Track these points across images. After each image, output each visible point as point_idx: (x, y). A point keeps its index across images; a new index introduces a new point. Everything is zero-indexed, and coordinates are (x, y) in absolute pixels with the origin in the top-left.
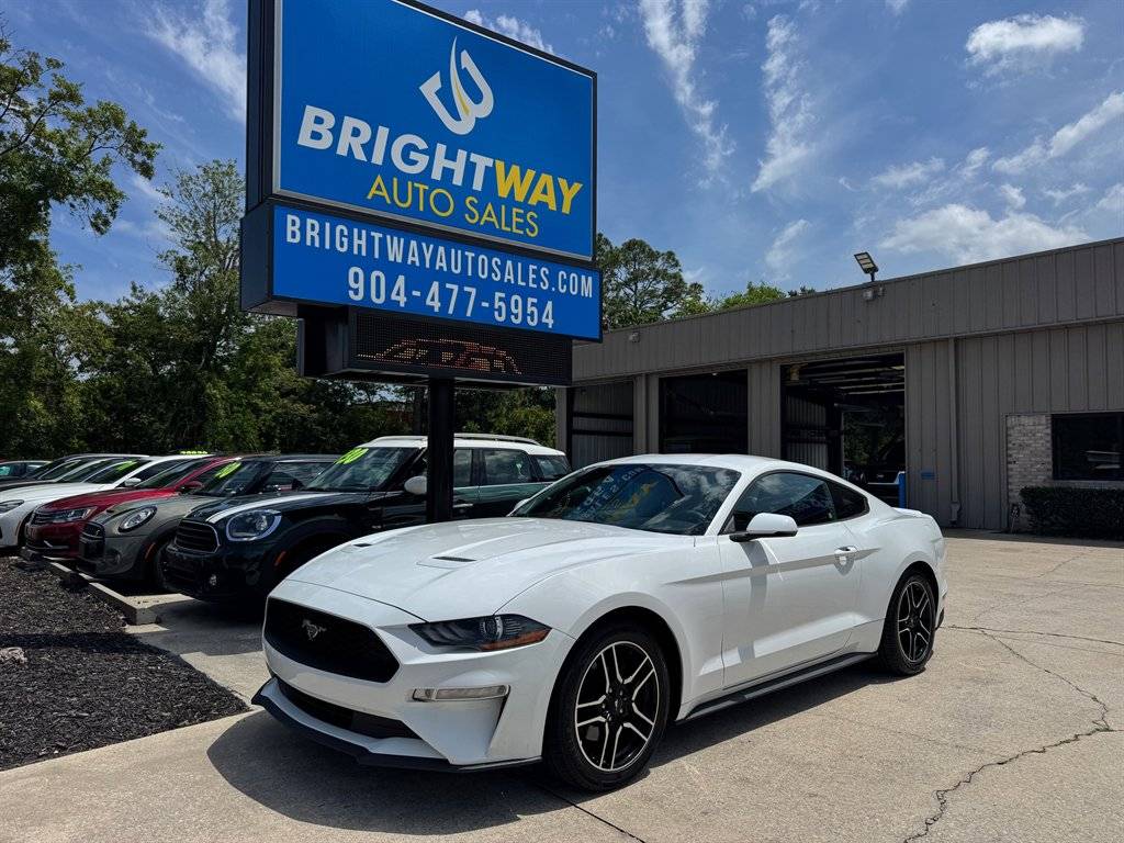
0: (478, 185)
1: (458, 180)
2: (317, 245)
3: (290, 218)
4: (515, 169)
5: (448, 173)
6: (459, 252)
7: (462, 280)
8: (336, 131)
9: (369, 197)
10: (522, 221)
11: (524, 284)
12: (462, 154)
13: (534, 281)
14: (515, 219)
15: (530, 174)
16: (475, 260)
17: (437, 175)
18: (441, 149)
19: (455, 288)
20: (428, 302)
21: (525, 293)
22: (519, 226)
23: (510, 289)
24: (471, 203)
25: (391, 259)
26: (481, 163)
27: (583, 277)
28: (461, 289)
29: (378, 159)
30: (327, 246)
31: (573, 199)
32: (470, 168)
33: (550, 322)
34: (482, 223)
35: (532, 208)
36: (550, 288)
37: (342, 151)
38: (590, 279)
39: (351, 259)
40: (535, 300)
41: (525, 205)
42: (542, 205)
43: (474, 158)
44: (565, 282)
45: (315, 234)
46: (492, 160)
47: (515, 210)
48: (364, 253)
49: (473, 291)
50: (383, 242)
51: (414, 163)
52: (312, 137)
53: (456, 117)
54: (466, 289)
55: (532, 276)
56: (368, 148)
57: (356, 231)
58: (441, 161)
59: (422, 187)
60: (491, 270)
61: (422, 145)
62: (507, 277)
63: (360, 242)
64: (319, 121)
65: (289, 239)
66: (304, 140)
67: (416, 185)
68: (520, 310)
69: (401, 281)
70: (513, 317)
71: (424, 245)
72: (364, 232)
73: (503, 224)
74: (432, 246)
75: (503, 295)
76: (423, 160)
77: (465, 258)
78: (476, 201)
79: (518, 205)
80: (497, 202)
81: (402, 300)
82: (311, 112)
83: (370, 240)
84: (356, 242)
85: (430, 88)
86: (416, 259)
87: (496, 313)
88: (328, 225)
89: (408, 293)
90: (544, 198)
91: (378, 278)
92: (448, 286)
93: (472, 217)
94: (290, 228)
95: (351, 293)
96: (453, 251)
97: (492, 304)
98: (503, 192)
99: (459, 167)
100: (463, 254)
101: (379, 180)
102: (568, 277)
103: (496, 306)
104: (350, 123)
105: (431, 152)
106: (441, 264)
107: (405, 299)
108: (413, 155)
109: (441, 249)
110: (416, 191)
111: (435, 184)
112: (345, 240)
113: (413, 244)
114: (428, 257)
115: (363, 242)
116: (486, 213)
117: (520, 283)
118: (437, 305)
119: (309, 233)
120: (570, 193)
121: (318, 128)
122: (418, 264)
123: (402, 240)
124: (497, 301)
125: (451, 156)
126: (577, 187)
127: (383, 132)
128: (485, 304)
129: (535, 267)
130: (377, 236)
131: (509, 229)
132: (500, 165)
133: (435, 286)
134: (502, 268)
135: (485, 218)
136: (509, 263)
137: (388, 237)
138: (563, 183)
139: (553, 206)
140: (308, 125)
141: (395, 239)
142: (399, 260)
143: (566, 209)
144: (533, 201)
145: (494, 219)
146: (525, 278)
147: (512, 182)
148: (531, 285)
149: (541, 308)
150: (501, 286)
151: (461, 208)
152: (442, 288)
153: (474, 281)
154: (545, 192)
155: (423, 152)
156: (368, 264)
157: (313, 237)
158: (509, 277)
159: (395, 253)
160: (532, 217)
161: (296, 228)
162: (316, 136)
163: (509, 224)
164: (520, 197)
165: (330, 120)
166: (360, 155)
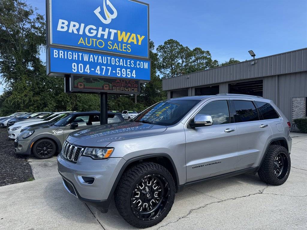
0: (112, 38)
1: (106, 37)
2: (63, 57)
3: (55, 51)
4: (124, 33)
5: (103, 35)
6: (106, 57)
7: (107, 65)
8: (68, 26)
9: (79, 43)
10: (126, 48)
11: (126, 66)
12: (107, 30)
13: (129, 65)
14: (123, 47)
15: (129, 34)
16: (110, 60)
17: (99, 36)
18: (101, 29)
19: (105, 67)
20: (96, 72)
21: (126, 68)
22: (125, 49)
23: (121, 67)
24: (110, 43)
25: (85, 60)
26: (113, 31)
27: (145, 63)
28: (106, 68)
29: (81, 33)
30: (66, 58)
31: (142, 41)
32: (110, 33)
33: (135, 76)
34: (113, 49)
35: (129, 44)
36: (134, 66)
37: (70, 31)
38: (147, 63)
39: (73, 61)
40: (130, 70)
41: (127, 43)
42: (132, 43)
43: (111, 30)
44: (139, 64)
45: (62, 55)
46: (116, 31)
47: (123, 45)
48: (77, 59)
49: (110, 68)
50: (82, 56)
51: (92, 33)
52: (61, 28)
53: (105, 19)
54: (108, 68)
55: (128, 63)
56: (78, 30)
57: (74, 53)
58: (100, 32)
59: (94, 40)
60: (116, 62)
61: (94, 28)
62: (120, 64)
63: (75, 56)
64: (63, 23)
65: (55, 56)
66: (59, 29)
67: (93, 39)
68: (125, 73)
69: (88, 66)
70: (123, 75)
71: (95, 56)
72: (76, 53)
73: (120, 48)
74: (97, 56)
75: (120, 69)
76: (95, 32)
77: (107, 59)
78: (111, 43)
79: (125, 43)
80: (118, 43)
81: (88, 71)
82: (61, 21)
83: (78, 55)
84: (74, 56)
85: (97, 12)
86: (92, 60)
87: (118, 74)
88: (66, 52)
89: (90, 69)
90: (132, 41)
91: (81, 66)
92: (102, 67)
93: (110, 47)
94: (55, 53)
95: (73, 70)
96: (104, 57)
97: (116, 71)
98: (120, 39)
99: (106, 34)
100: (107, 58)
101: (81, 38)
102: (140, 63)
103: (117, 72)
104: (72, 23)
105: (97, 30)
106: (100, 61)
107: (89, 71)
108: (92, 31)
109: (100, 57)
110: (93, 41)
111: (99, 39)
112: (71, 56)
113: (91, 56)
114: (96, 59)
115: (76, 56)
116: (115, 46)
117: (125, 65)
118: (99, 72)
119: (60, 55)
120: (141, 39)
121: (63, 25)
122: (93, 61)
123: (88, 55)
124: (118, 70)
125: (104, 30)
126: (143, 37)
127: (83, 25)
128: (114, 72)
129: (130, 61)
130: (80, 54)
131: (122, 50)
132: (119, 32)
133: (98, 67)
134: (119, 61)
135: (114, 47)
136: (121, 60)
137: (84, 54)
138: (139, 36)
139: (135, 43)
140: (60, 25)
141: (86, 55)
142: (87, 60)
143: (140, 43)
144: (129, 42)
145: (117, 48)
146: (126, 64)
147: (123, 36)
148: (128, 66)
149: (132, 72)
150: (119, 66)
151: (107, 45)
152: (100, 68)
153: (111, 65)
154: (133, 39)
155: (95, 30)
156: (78, 62)
157: (61, 56)
158: (121, 64)
159: (86, 58)
160: (129, 47)
161: (56, 54)
162: (62, 28)
163: (122, 48)
164: (125, 41)
165: (66, 23)
166: (76, 32)
